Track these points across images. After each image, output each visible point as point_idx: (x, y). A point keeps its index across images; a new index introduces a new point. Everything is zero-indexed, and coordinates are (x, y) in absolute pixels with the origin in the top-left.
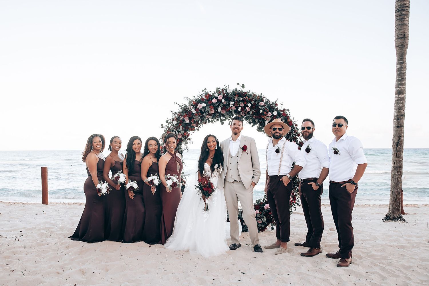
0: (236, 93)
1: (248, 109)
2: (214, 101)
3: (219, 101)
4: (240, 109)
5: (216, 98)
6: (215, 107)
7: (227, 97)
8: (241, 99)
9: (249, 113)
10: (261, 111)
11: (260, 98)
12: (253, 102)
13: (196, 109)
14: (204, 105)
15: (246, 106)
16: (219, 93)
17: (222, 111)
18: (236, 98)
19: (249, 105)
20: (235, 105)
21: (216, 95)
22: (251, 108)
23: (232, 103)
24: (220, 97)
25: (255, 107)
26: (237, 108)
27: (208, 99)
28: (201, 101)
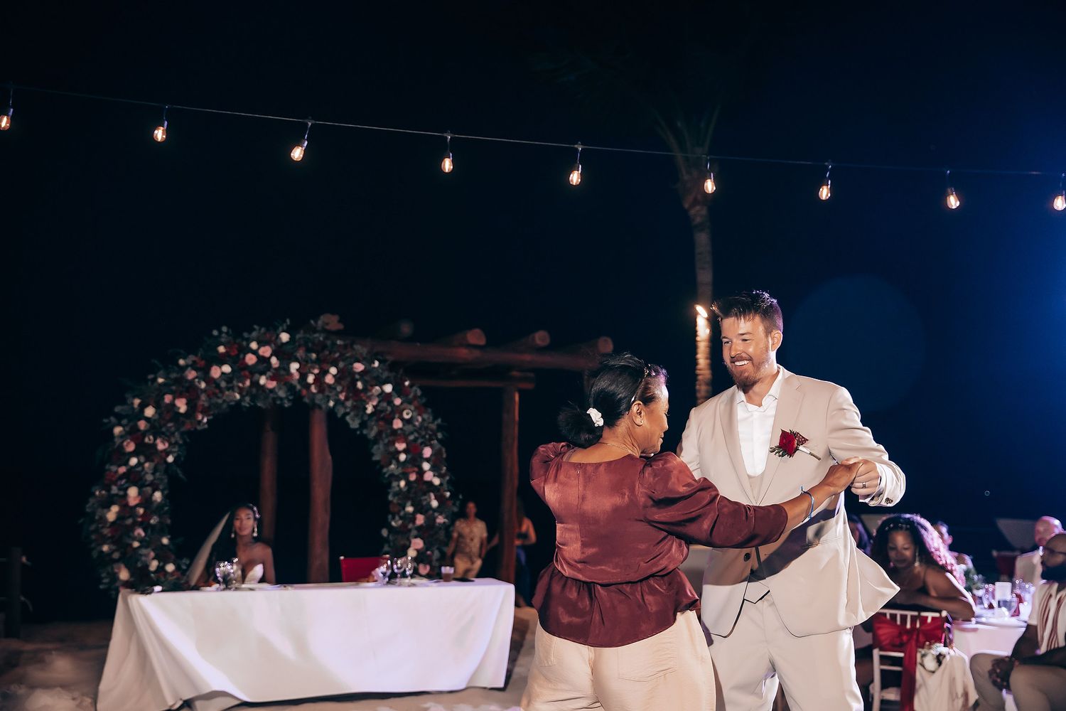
1: (329, 379)
2: (251, 359)
3: (263, 361)
4: (311, 379)
5: (255, 352)
8: (314, 356)
10: (360, 385)
12: (341, 365)
13: (206, 378)
14: (227, 369)
15: (325, 372)
17: (269, 382)
18: (302, 354)
19: (333, 370)
20: (302, 371)
21: (255, 346)
23: (294, 366)
24: (266, 352)
26: (303, 376)
27: (234, 354)
28: (217, 359)
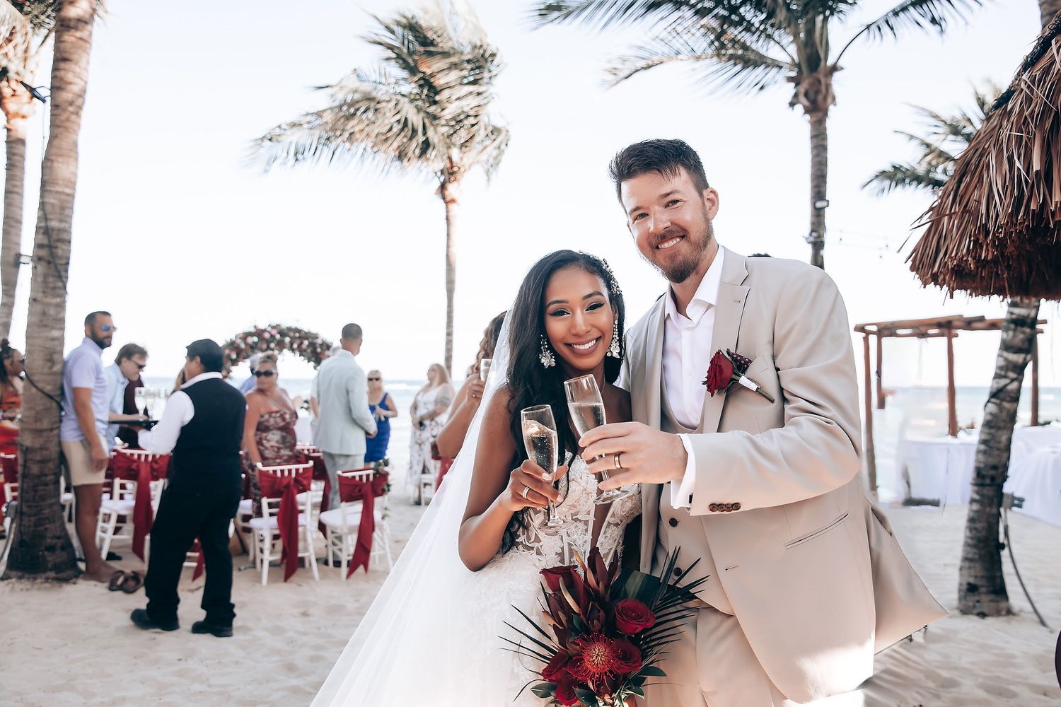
0: (290, 329)
2: (267, 335)
3: (272, 336)
5: (269, 333)
6: (268, 342)
7: (283, 334)
8: (297, 335)
9: (305, 351)
11: (316, 336)
13: (246, 344)
14: (255, 339)
15: (301, 343)
16: (273, 327)
18: (291, 334)
19: (306, 343)
21: (269, 329)
22: (308, 346)
23: (287, 339)
24: (274, 332)
25: (312, 345)
26: (292, 344)
27: (259, 333)
28: (251, 334)
